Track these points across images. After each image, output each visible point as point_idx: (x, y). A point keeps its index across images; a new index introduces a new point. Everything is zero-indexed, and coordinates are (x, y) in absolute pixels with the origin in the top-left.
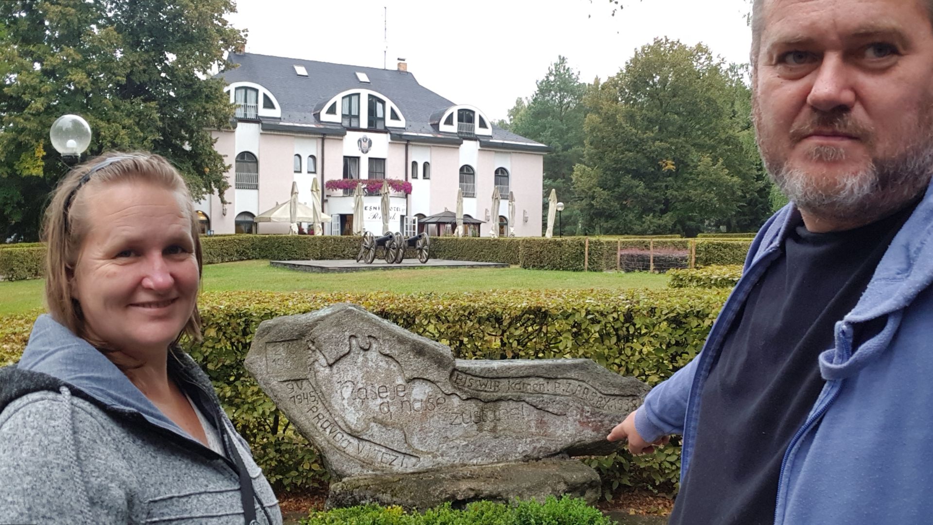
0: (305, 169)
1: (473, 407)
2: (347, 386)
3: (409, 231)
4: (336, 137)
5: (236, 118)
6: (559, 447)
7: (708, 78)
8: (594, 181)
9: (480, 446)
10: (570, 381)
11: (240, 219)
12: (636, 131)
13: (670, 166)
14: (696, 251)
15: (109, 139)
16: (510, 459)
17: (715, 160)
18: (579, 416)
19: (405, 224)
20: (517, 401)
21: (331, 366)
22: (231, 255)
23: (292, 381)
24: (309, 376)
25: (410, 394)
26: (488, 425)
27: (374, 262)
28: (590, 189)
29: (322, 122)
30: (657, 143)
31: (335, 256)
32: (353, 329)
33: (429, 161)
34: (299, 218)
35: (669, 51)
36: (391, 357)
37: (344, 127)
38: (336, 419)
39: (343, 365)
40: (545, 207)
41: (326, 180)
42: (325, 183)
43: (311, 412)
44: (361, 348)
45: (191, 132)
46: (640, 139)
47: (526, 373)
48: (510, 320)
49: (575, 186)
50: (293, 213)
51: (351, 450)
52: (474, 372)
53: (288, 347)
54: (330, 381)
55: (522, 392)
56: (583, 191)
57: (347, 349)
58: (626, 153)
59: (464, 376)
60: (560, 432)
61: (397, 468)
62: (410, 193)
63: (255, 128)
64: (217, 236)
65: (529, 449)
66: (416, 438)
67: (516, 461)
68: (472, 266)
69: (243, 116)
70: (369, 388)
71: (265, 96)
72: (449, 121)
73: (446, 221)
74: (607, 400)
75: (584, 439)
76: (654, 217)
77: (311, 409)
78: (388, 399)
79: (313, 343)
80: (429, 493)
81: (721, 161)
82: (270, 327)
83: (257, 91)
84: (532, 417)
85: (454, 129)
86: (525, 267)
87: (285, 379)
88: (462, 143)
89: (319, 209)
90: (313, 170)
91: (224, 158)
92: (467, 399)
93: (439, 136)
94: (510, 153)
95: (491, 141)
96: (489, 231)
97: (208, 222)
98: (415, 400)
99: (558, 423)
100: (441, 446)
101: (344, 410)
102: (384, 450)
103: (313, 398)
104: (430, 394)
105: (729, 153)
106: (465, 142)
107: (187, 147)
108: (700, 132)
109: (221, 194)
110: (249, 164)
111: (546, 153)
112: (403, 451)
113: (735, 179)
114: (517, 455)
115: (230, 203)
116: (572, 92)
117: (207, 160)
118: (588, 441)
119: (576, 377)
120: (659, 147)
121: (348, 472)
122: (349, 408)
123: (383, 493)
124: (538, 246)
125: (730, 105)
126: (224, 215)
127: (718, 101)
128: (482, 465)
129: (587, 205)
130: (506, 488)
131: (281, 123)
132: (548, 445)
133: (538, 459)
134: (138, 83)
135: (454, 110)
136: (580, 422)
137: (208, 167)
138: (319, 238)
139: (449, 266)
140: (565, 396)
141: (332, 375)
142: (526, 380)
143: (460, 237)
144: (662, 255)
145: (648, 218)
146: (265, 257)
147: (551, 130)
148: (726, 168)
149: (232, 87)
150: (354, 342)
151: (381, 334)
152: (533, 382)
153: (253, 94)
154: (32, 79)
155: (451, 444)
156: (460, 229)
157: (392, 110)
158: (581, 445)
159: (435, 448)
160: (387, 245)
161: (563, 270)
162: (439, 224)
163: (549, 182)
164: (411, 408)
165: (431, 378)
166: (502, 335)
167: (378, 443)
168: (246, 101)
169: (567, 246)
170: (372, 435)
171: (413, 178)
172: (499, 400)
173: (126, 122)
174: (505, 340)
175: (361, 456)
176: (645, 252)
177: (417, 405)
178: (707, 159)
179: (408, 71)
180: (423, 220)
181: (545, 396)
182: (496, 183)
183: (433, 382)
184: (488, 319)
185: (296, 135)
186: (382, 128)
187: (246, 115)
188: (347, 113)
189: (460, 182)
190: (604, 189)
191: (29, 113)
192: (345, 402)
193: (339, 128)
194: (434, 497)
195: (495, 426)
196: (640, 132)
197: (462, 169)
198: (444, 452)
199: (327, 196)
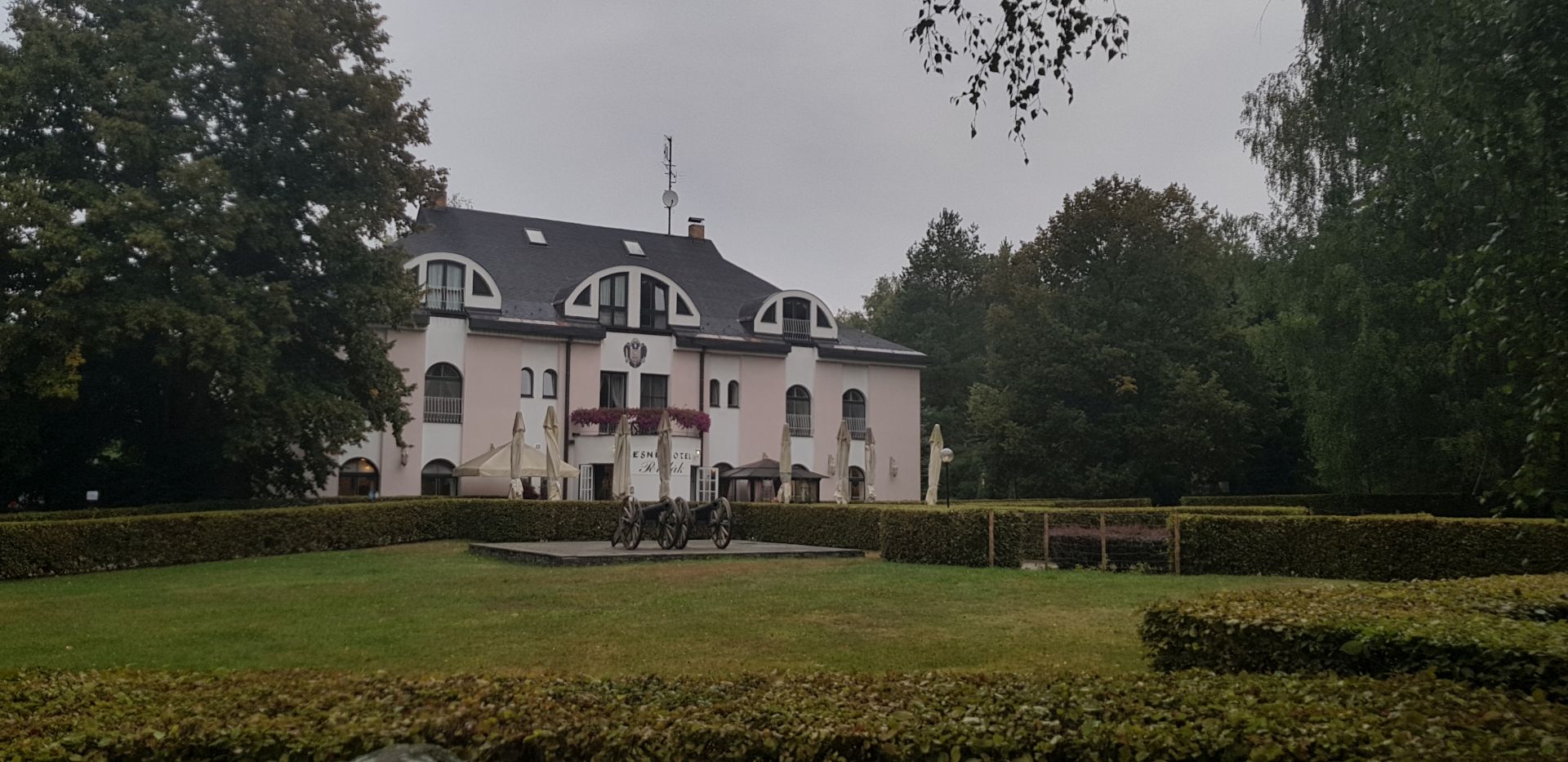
0: (538, 392)
3: (704, 491)
4: (590, 342)
5: (428, 309)
7: (1188, 242)
8: (1004, 411)
11: (428, 471)
12: (1071, 330)
13: (1129, 385)
14: (1181, 532)
15: (202, 340)
17: (1205, 375)
19: (698, 479)
22: (408, 532)
27: (641, 545)
28: (997, 423)
29: (568, 317)
30: (1106, 349)
31: (579, 534)
33: (738, 381)
34: (525, 470)
35: (1122, 200)
37: (603, 326)
40: (925, 452)
41: (572, 409)
42: (570, 414)
45: (349, 332)
46: (1076, 343)
49: (973, 418)
50: (515, 463)
56: (985, 426)
58: (1054, 364)
62: (706, 430)
63: (458, 326)
64: (387, 499)
68: (802, 555)
69: (439, 307)
71: (476, 274)
72: (769, 317)
73: (764, 475)
76: (1104, 468)
81: (1215, 375)
83: (462, 267)
85: (776, 328)
86: (889, 557)
88: (790, 351)
89: (557, 457)
90: (552, 394)
91: (403, 373)
93: (754, 340)
94: (867, 366)
95: (836, 347)
96: (833, 493)
97: (375, 476)
105: (1228, 363)
106: (794, 348)
107: (342, 355)
108: (1177, 330)
109: (397, 431)
110: (448, 383)
111: (925, 367)
113: (1240, 405)
115: (411, 446)
116: (965, 269)
117: (374, 376)
120: (1109, 354)
124: (910, 522)
125: (1227, 285)
126: (404, 464)
127: (1206, 279)
129: (993, 449)
131: (501, 319)
134: (258, 251)
135: (778, 299)
137: (375, 387)
138: (556, 504)
139: (763, 555)
143: (787, 501)
144: (1121, 537)
145: (1094, 470)
146: (461, 536)
147: (932, 329)
148: (1225, 387)
149: (421, 261)
153: (457, 271)
154: (65, 236)
156: (786, 490)
157: (679, 299)
160: (661, 518)
161: (953, 564)
162: (752, 480)
163: (929, 412)
168: (444, 283)
169: (958, 523)
171: (711, 406)
173: (233, 313)
176: (1091, 533)
178: (1191, 373)
179: (706, 237)
180: (728, 473)
182: (845, 414)
185: (525, 337)
186: (662, 327)
187: (444, 304)
188: (606, 302)
189: (788, 412)
190: (1020, 424)
191: (56, 293)
193: (594, 326)
196: (1076, 331)
197: (790, 392)
199: (574, 435)
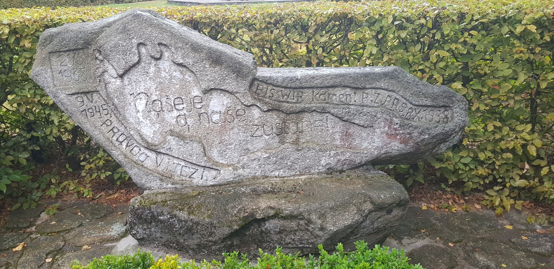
1: (274, 119)
2: (141, 98)
6: (364, 160)
9: (281, 158)
10: (379, 91)
16: (312, 171)
18: (386, 128)
20: (321, 113)
21: (121, 76)
23: (82, 93)
24: (99, 88)
25: (208, 106)
26: (290, 137)
32: (140, 36)
36: (185, 66)
38: (132, 133)
39: (134, 75)
43: (105, 125)
44: (152, 57)
47: (331, 83)
48: (316, 27)
51: (149, 163)
52: (275, 82)
53: (74, 57)
54: (122, 94)
55: (327, 103)
57: (136, 59)
59: (265, 86)
60: (365, 145)
61: (197, 180)
65: (332, 162)
66: (215, 151)
67: (318, 173)
70: (164, 100)
74: (417, 111)
75: (390, 151)
77: (104, 123)
78: (185, 111)
79: (100, 52)
80: (226, 212)
82: (52, 36)
84: (337, 129)
87: (73, 91)
92: (268, 111)
98: (213, 112)
99: (364, 135)
100: (241, 158)
101: (139, 123)
102: (183, 163)
103: (106, 112)
104: (229, 105)
112: (203, 164)
114: (321, 167)
118: (395, 153)
119: (386, 87)
121: (148, 185)
122: (144, 121)
123: (180, 210)
128: (283, 177)
130: (308, 207)
132: (353, 157)
133: (341, 171)
136: (387, 134)
140: (373, 107)
141: (123, 87)
142: (331, 91)
150: (143, 50)
151: (173, 42)
152: (339, 92)
155: (253, 156)
158: (386, 157)
159: (236, 160)
164: (209, 120)
165: (229, 88)
166: (308, 42)
167: (176, 156)
170: (170, 148)
172: (303, 111)
174: (311, 47)
175: (160, 169)
177: (216, 117)
181: (352, 107)
183: (231, 93)
184: (294, 26)
192: (140, 115)
194: (232, 216)
195: (298, 139)
198: (245, 164)
